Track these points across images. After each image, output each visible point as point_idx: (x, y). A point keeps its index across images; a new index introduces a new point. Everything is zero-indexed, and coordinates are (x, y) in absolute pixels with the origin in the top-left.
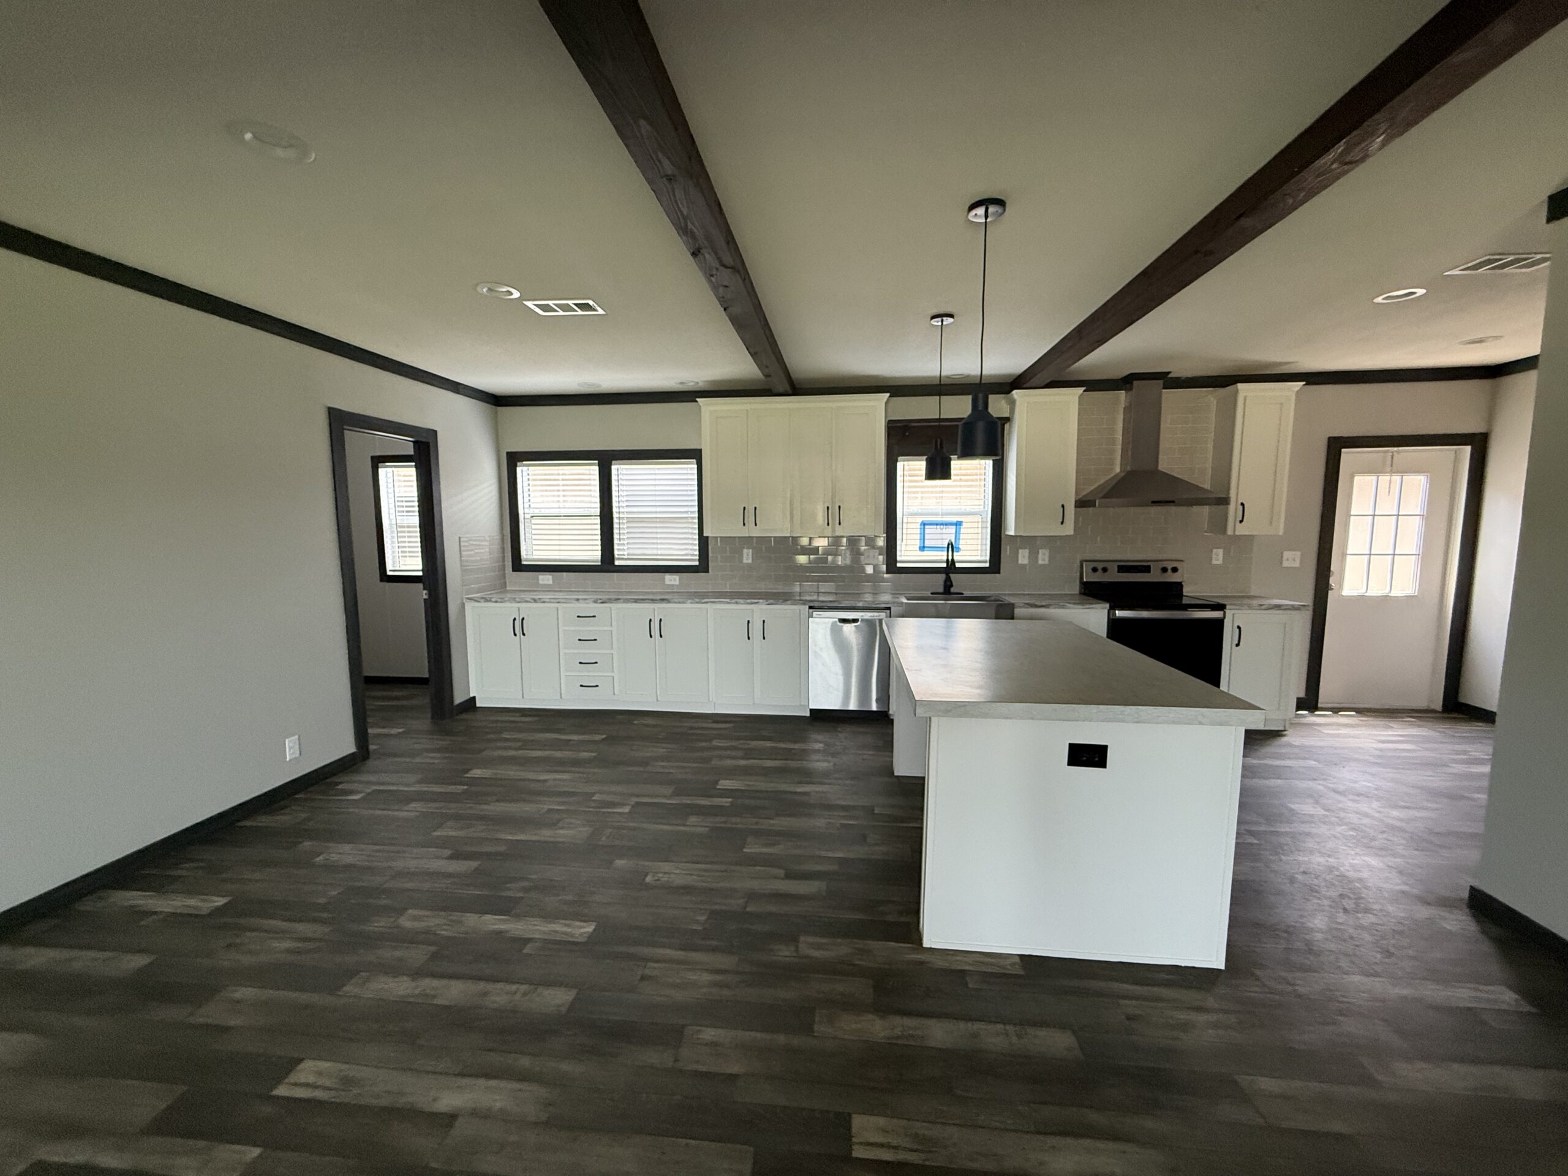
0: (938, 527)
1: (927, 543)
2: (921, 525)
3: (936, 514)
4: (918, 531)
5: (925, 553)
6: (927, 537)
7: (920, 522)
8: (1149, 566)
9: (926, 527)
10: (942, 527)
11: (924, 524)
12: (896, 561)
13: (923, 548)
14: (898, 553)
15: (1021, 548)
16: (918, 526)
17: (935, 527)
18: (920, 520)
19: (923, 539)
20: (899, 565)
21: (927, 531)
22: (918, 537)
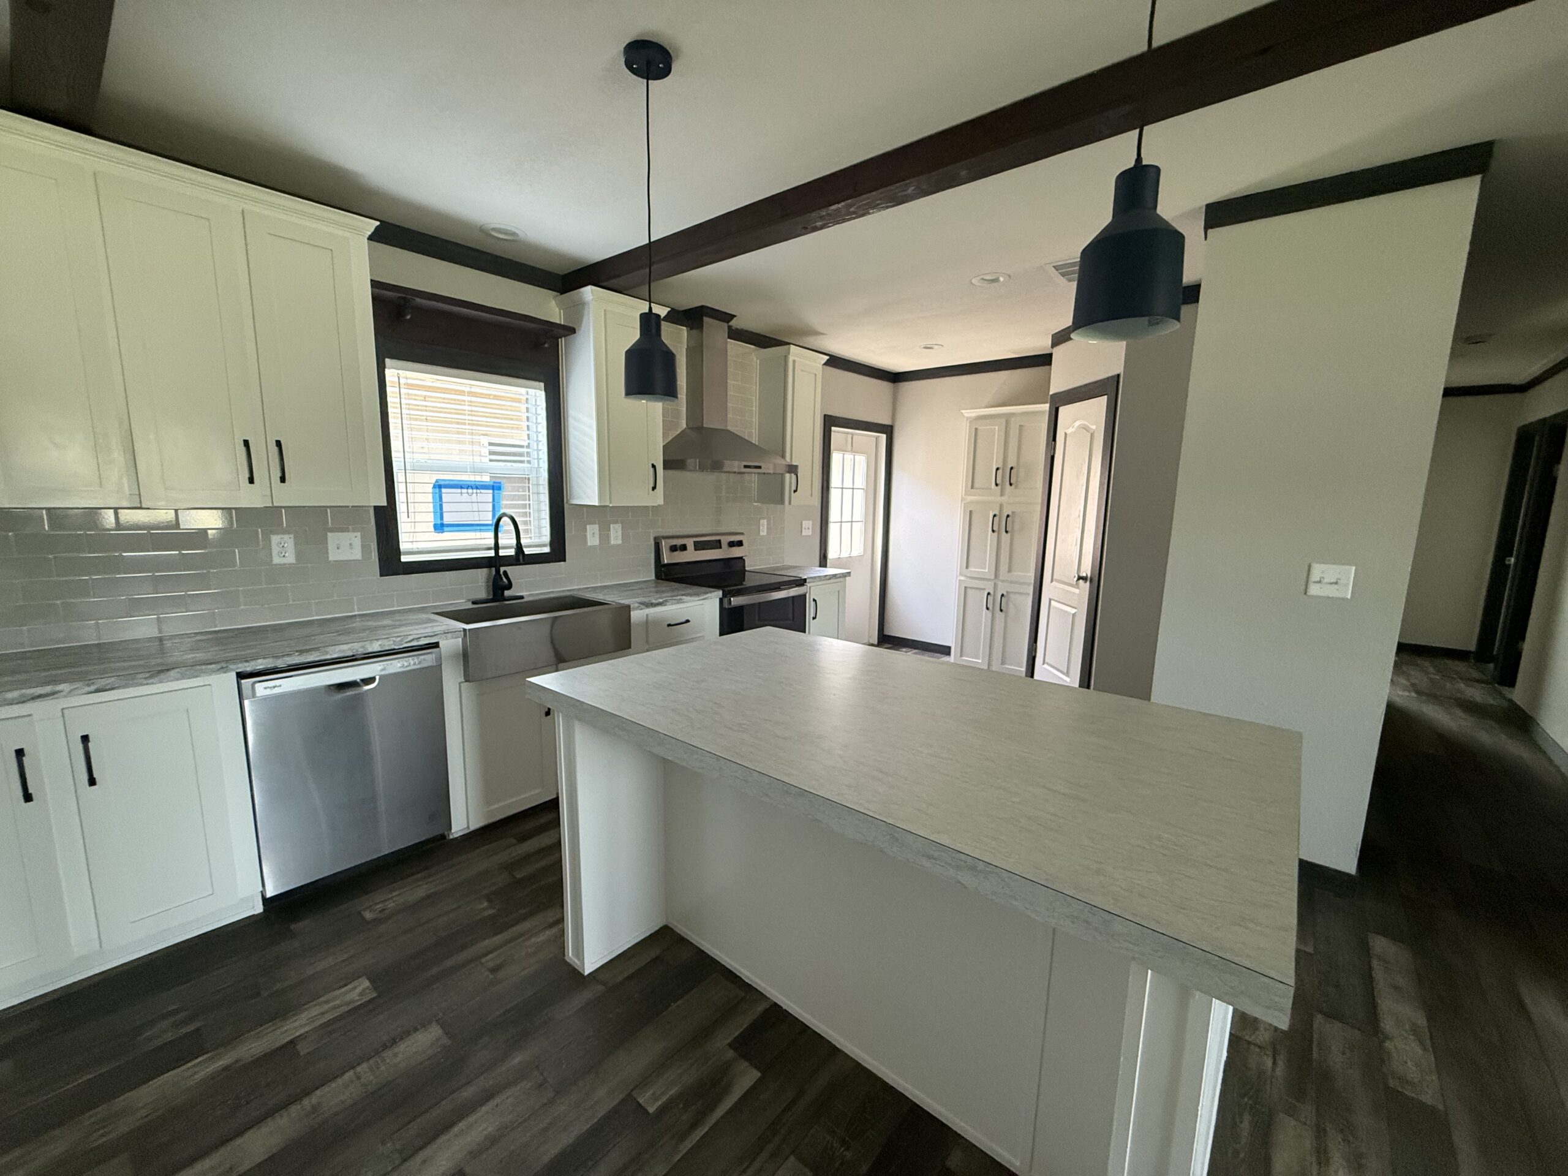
0: (464, 491)
1: (448, 519)
2: (434, 487)
3: (464, 471)
4: (430, 498)
5: (447, 535)
6: (445, 507)
7: (433, 481)
8: (719, 541)
9: (443, 490)
10: (470, 491)
11: (439, 486)
12: (398, 553)
13: (440, 527)
14: (402, 537)
15: (590, 524)
16: (429, 488)
17: (459, 490)
18: (433, 478)
19: (439, 511)
20: (404, 559)
21: (445, 498)
22: (431, 507)
